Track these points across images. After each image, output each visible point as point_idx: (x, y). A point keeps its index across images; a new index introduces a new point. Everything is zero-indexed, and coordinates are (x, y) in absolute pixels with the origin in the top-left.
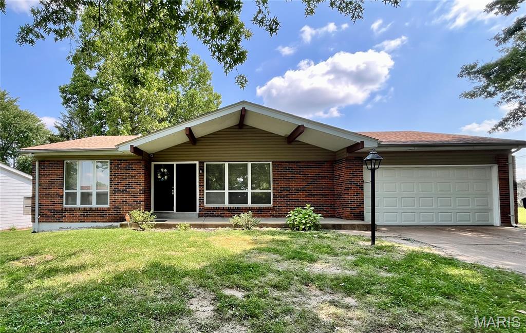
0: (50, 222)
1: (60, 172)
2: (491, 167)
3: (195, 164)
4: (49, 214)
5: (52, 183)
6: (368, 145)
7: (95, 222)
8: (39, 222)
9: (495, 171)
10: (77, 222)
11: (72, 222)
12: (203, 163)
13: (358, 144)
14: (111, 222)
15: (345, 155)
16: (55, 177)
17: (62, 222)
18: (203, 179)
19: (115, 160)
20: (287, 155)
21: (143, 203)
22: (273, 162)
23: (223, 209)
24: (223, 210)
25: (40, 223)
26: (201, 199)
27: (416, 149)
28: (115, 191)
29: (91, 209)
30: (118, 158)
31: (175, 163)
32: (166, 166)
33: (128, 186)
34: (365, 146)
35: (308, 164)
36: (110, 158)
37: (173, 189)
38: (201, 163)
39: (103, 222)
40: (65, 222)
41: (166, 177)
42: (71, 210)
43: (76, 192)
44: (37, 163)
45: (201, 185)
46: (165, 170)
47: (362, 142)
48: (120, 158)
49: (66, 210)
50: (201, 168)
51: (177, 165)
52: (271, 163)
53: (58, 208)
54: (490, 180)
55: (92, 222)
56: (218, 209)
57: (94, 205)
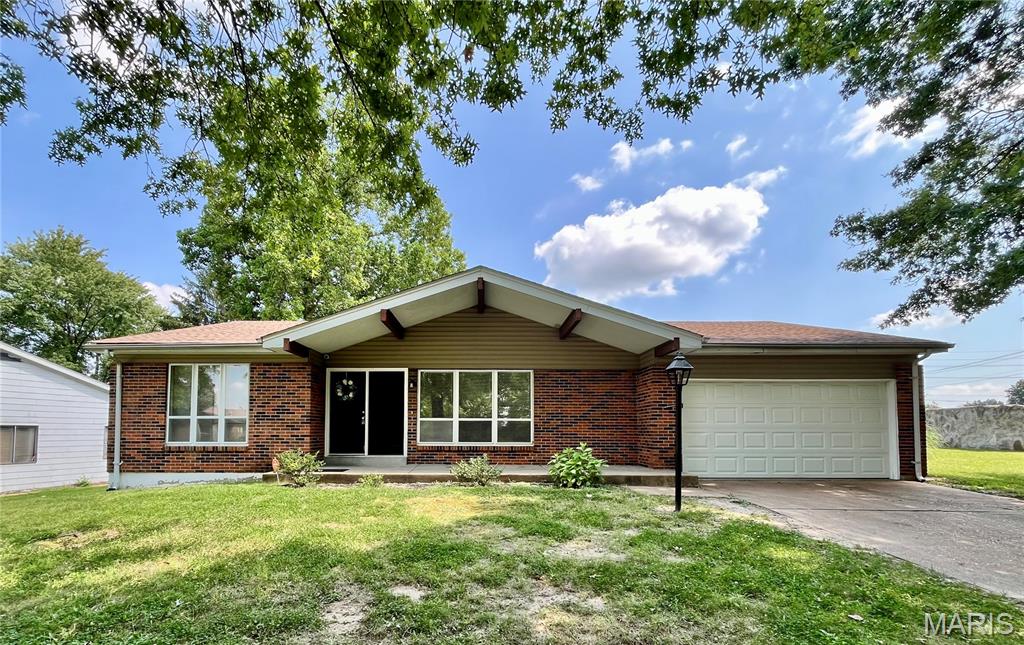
0: (140, 471)
1: (159, 384)
2: (886, 383)
3: (403, 373)
4: (140, 457)
5: (146, 402)
6: (687, 344)
7: (222, 472)
8: (121, 471)
9: (891, 389)
10: (190, 472)
11: (181, 472)
12: (416, 370)
13: (670, 342)
14: (251, 471)
15: (653, 360)
16: (151, 392)
17: (163, 471)
18: (416, 398)
19: (258, 364)
20: (560, 358)
21: (307, 439)
22: (535, 371)
23: (450, 449)
24: (450, 451)
25: (123, 474)
26: (412, 433)
27: (766, 352)
28: (258, 417)
29: (215, 450)
30: (264, 361)
31: (367, 370)
32: (351, 376)
33: (281, 410)
34: (681, 346)
35: (594, 375)
36: (252, 361)
37: (364, 415)
38: (413, 372)
39: (237, 472)
40: (167, 471)
41: (351, 395)
42: (179, 450)
43: (189, 420)
44: (119, 368)
45: (413, 409)
46: (351, 383)
47: (677, 339)
48: (270, 361)
49: (170, 450)
50: (413, 380)
51: (370, 373)
52: (531, 371)
53: (156, 446)
54: (885, 403)
55: (217, 472)
56: (440, 449)
57: (220, 442)
